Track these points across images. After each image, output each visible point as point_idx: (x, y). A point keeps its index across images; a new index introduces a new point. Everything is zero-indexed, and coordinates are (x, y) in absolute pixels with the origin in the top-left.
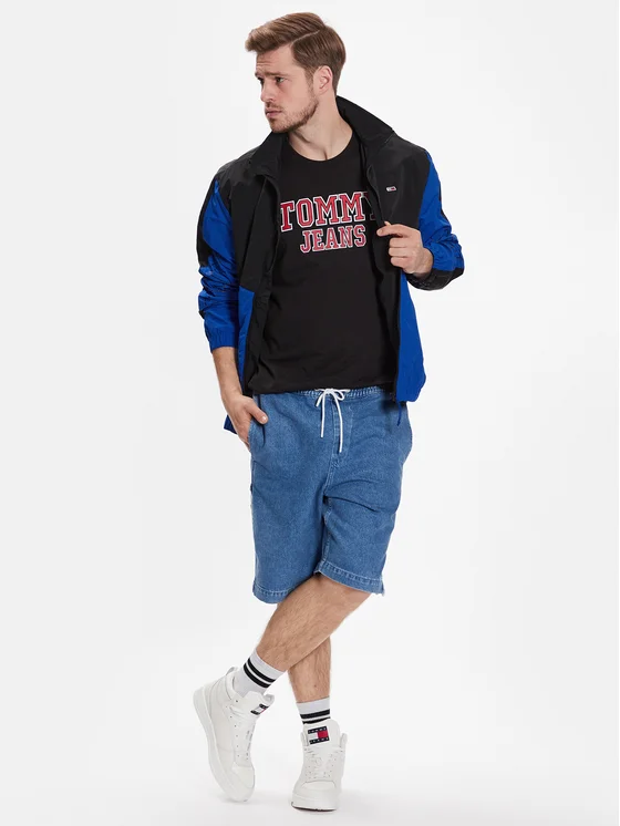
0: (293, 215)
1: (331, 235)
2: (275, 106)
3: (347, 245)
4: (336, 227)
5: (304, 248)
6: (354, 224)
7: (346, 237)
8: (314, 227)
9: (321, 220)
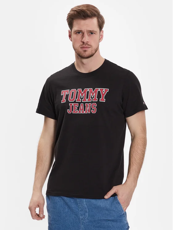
0: (67, 96)
1: (82, 107)
2: (88, 45)
3: (88, 112)
4: (84, 103)
5: (69, 111)
6: (92, 102)
7: (88, 108)
8: (75, 102)
9: (78, 100)
